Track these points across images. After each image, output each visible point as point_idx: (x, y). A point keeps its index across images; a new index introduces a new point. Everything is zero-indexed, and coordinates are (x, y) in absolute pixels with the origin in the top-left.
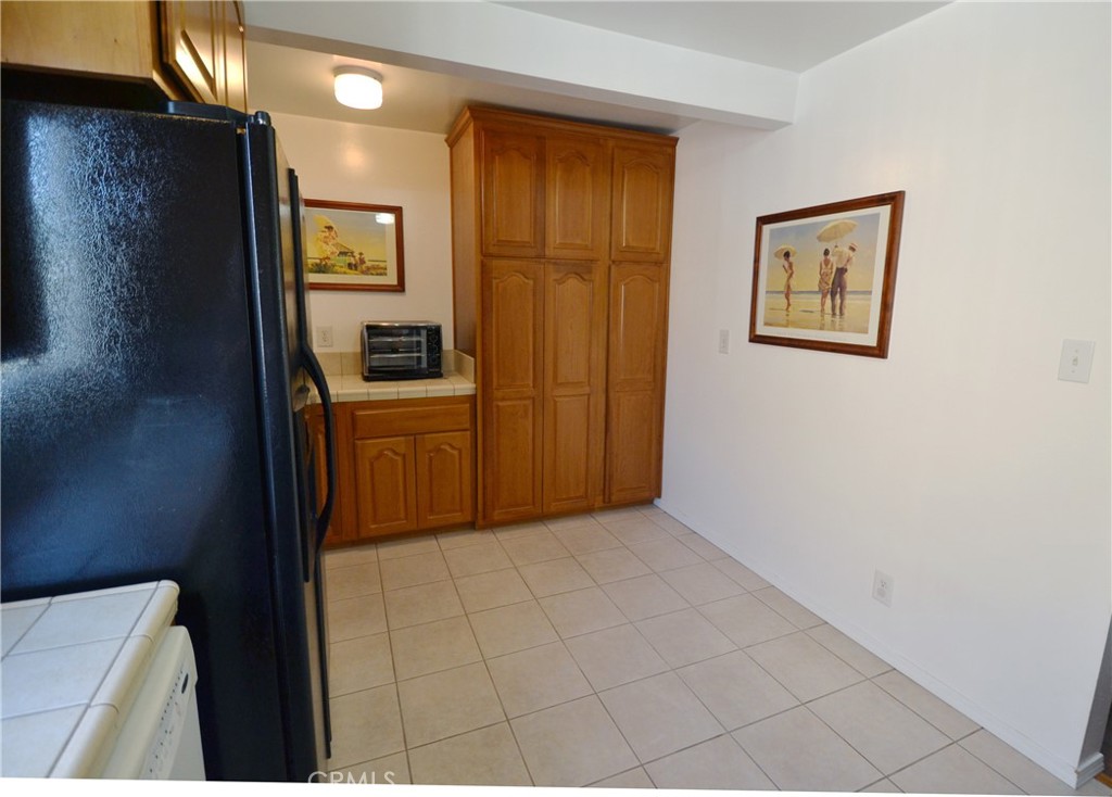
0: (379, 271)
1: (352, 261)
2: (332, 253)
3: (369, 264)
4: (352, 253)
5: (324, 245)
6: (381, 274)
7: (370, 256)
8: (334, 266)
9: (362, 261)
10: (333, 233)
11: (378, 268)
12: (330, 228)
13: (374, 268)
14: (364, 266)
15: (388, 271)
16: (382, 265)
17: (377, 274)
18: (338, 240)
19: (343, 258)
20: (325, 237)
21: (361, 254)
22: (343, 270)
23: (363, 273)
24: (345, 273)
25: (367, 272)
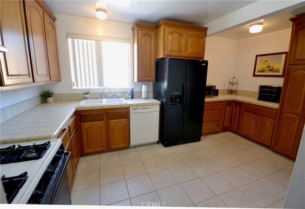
0: (277, 71)
1: (270, 69)
2: (265, 67)
3: (275, 69)
4: (271, 67)
5: (264, 65)
6: (278, 72)
7: (275, 67)
8: (265, 70)
9: (273, 69)
10: (267, 62)
11: (277, 70)
12: (266, 61)
13: (276, 70)
14: (273, 70)
15: (280, 71)
16: (279, 69)
17: (276, 72)
18: (268, 64)
19: (268, 68)
20: (265, 63)
21: (273, 67)
22: (267, 71)
23: (273, 72)
24: (268, 72)
25: (274, 71)
